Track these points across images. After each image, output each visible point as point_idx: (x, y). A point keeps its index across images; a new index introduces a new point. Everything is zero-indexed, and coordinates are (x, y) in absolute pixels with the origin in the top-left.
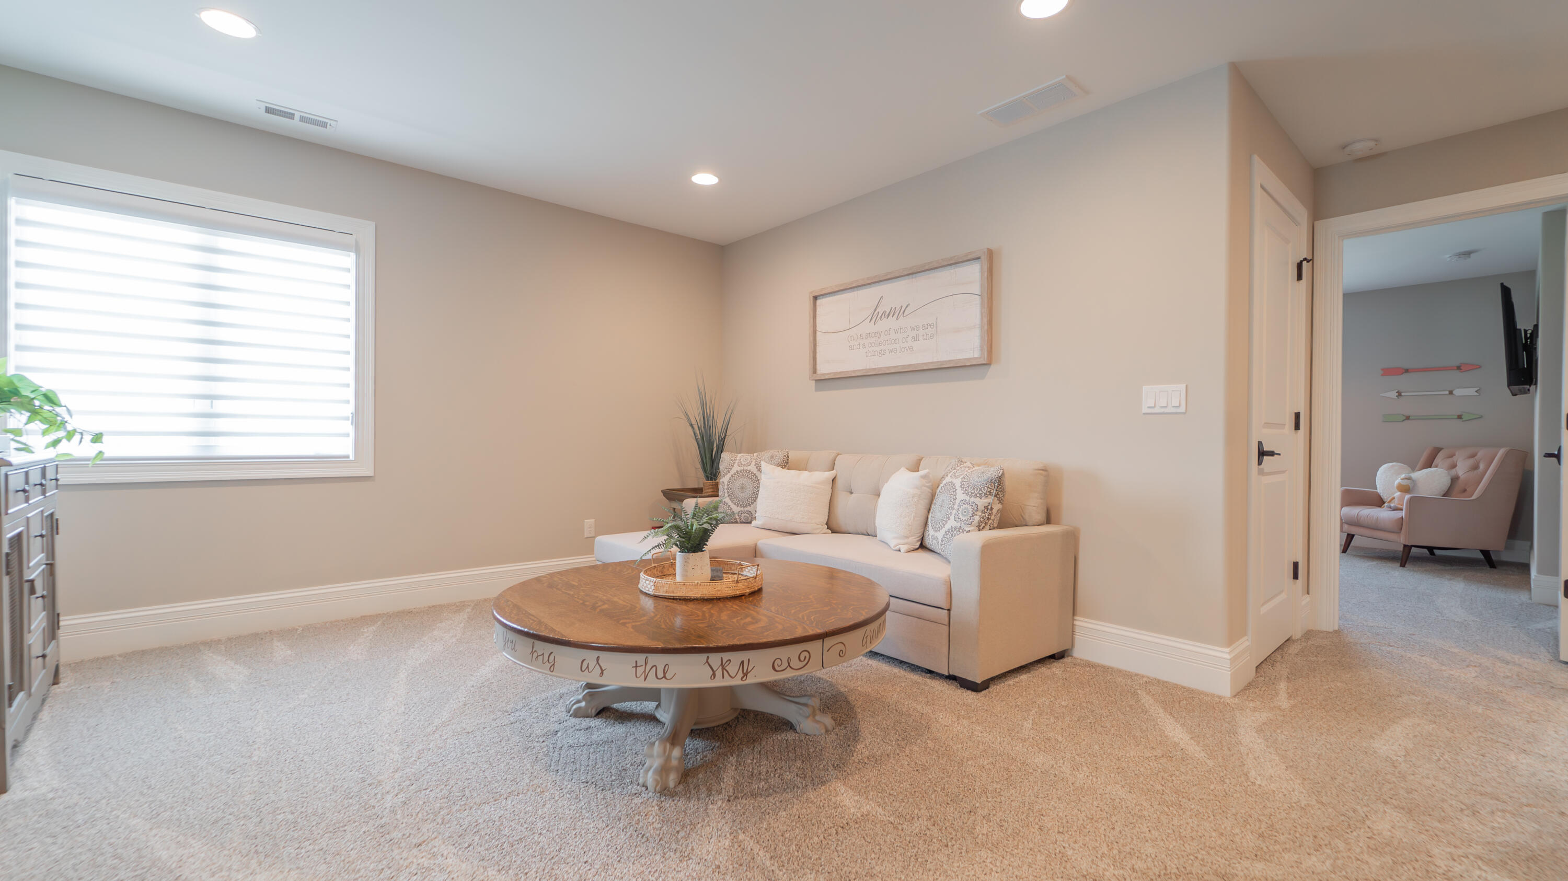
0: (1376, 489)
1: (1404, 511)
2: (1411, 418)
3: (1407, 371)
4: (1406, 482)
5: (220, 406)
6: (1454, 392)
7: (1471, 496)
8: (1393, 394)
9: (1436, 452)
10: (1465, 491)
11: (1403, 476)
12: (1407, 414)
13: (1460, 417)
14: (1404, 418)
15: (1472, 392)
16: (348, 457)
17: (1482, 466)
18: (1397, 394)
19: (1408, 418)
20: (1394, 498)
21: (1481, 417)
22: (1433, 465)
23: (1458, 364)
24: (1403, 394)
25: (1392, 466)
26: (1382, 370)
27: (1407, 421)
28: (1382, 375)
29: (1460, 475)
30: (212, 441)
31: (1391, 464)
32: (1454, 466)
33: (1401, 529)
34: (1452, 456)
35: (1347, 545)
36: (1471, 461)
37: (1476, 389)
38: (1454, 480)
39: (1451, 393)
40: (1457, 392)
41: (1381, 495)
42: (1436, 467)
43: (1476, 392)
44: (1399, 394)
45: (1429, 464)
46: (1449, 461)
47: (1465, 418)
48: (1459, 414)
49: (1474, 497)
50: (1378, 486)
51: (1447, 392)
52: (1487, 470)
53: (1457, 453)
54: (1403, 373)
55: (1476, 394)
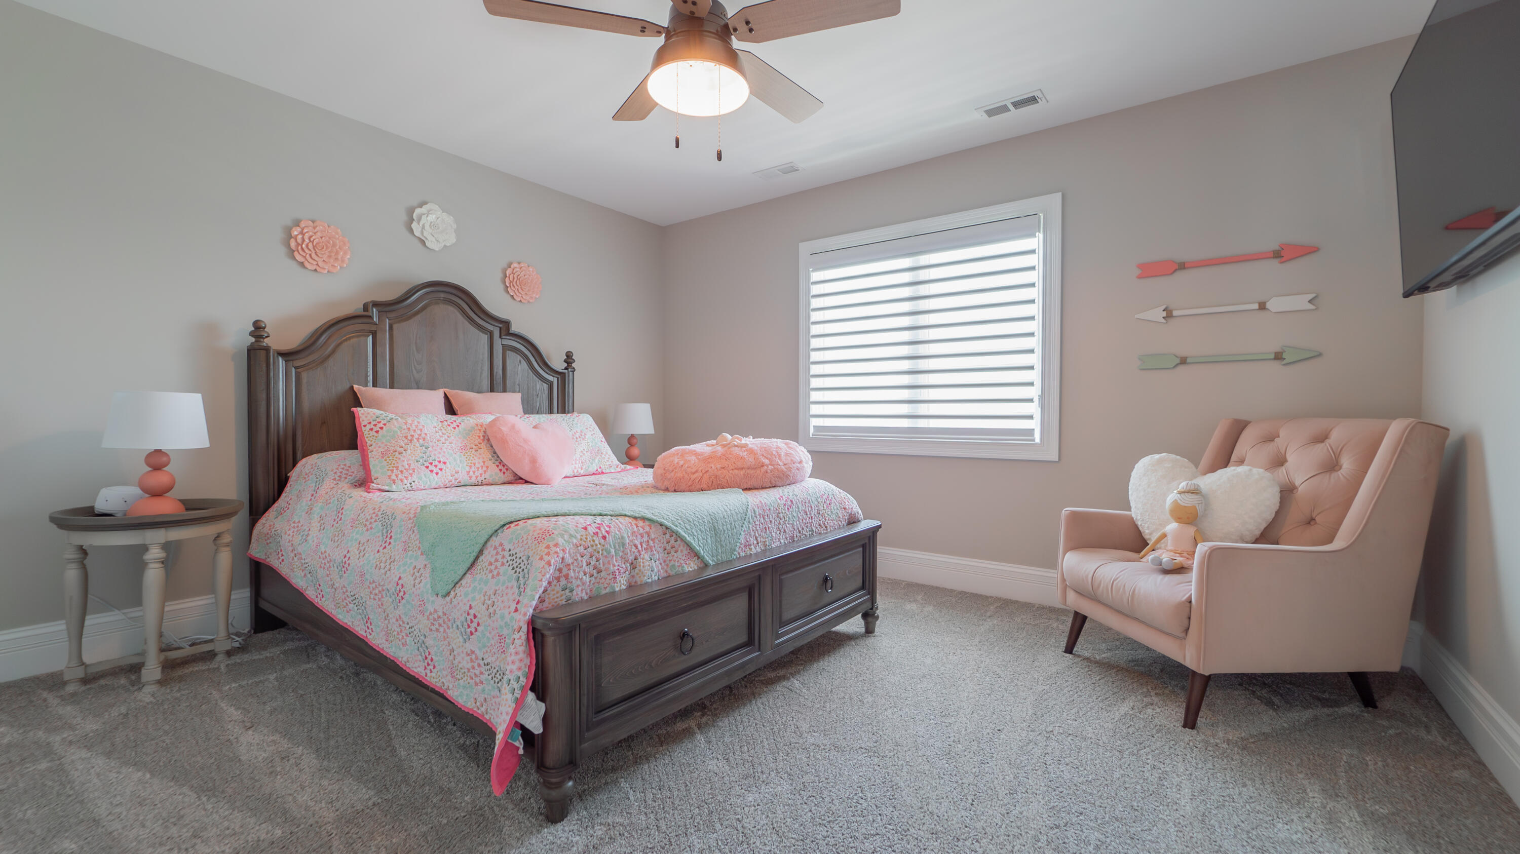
0: (1129, 509)
1: (1194, 575)
2: (1188, 360)
3: (1182, 266)
4: (1189, 501)
6: (1268, 306)
7: (1330, 540)
8: (1158, 314)
9: (1238, 428)
10: (1311, 521)
11: (1183, 485)
12: (1183, 354)
13: (1278, 357)
14: (1178, 361)
15: (1301, 302)
17: (1347, 464)
18: (1164, 314)
19: (1183, 361)
20: (1164, 536)
21: (1320, 355)
22: (1234, 458)
23: (1275, 246)
24: (1175, 313)
25: (1160, 462)
26: (1140, 266)
27: (1182, 368)
28: (1140, 277)
29: (1297, 483)
31: (1157, 456)
32: (1279, 461)
33: (1187, 630)
34: (1270, 438)
35: (1073, 636)
36: (1320, 451)
37: (1311, 296)
38: (1287, 492)
39: (1262, 306)
40: (1274, 305)
41: (1139, 523)
42: (1241, 462)
43: (1310, 302)
44: (1169, 315)
45: (1224, 459)
46: (1270, 448)
47: (1288, 357)
48: (1278, 349)
49: (1338, 543)
50: (1132, 504)
51: (1256, 306)
52: (1365, 473)
53: (1282, 433)
54: (1176, 270)
55: (1311, 307)
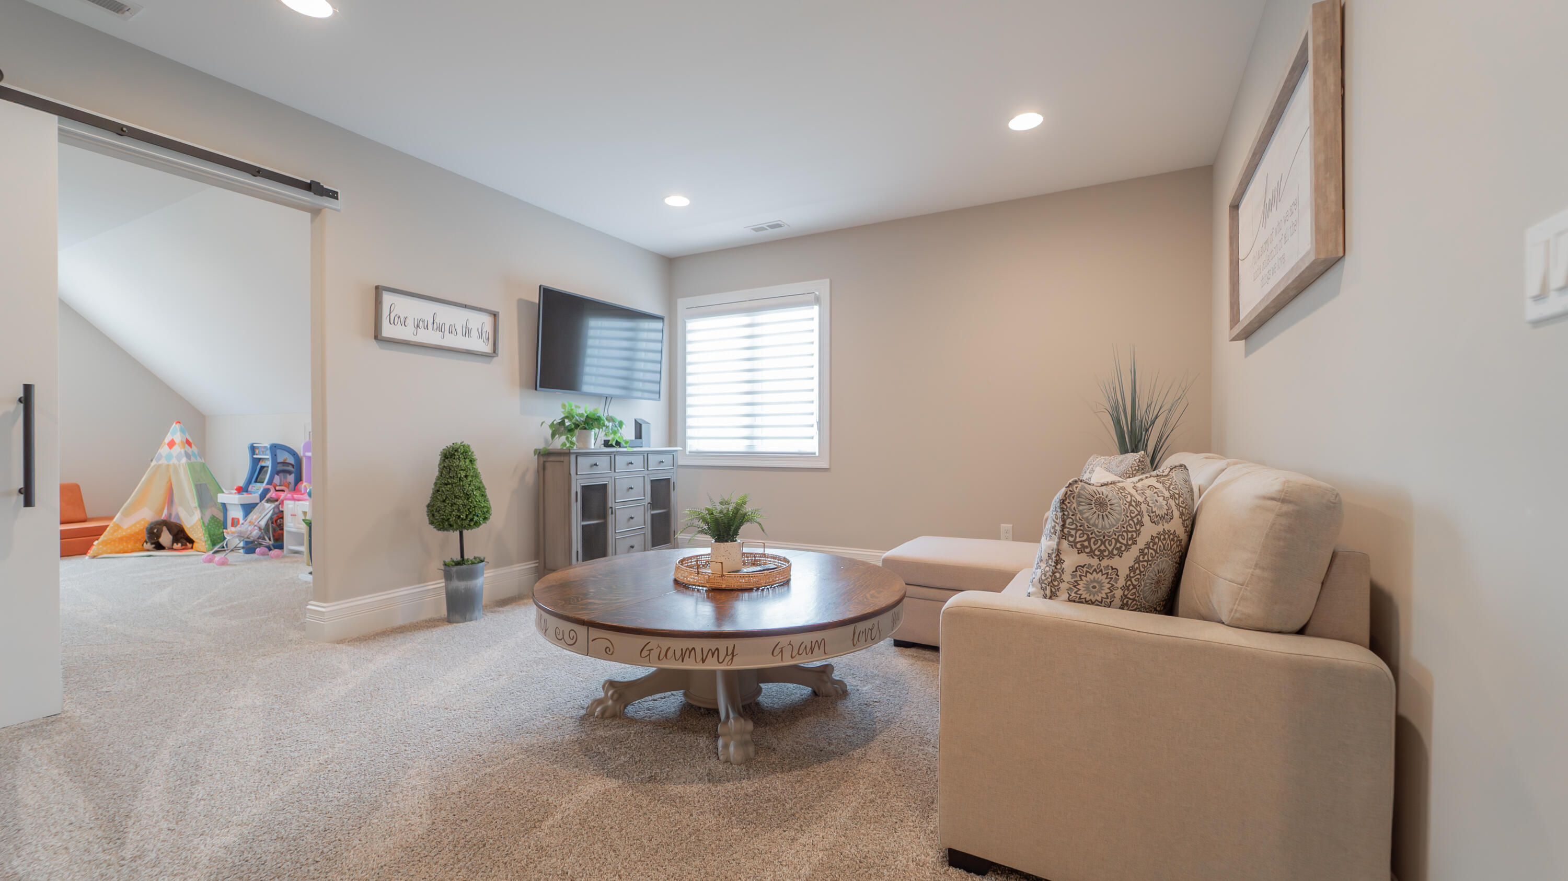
5: (758, 421)
16: (815, 454)
30: (755, 442)
